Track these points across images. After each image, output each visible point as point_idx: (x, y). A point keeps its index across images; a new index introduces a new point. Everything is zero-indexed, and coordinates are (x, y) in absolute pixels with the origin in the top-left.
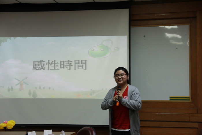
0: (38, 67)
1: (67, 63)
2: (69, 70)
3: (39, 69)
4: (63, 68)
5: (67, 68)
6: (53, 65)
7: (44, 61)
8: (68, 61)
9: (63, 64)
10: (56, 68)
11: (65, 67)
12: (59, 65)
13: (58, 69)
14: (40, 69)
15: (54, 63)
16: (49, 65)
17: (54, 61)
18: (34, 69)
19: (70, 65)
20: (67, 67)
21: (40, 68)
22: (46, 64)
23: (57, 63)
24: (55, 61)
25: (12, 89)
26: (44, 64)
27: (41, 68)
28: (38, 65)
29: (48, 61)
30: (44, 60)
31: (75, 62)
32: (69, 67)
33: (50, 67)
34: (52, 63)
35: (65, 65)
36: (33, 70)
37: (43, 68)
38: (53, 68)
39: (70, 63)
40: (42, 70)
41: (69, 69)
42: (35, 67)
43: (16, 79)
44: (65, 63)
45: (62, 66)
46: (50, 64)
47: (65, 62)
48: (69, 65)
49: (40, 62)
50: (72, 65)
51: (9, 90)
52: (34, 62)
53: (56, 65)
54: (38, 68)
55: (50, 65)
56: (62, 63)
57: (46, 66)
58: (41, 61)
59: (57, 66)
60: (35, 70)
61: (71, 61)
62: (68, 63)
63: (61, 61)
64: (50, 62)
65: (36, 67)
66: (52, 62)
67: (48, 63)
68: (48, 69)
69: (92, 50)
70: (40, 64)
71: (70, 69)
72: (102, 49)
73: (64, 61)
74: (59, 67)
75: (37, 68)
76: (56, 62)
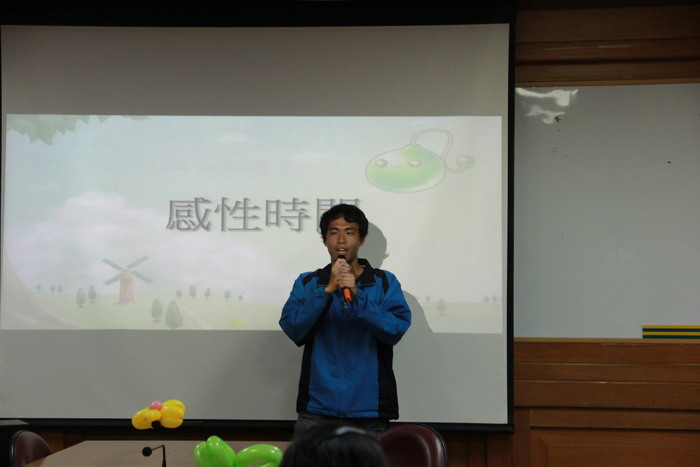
0: (187, 219)
1: (291, 207)
2: (295, 232)
3: (189, 229)
4: (277, 224)
5: (290, 224)
6: (240, 213)
7: (207, 201)
8: (295, 202)
9: (277, 212)
10: (252, 224)
11: (282, 221)
12: (262, 213)
13: (257, 229)
14: (193, 227)
15: (245, 208)
16: (227, 212)
17: (242, 201)
18: (170, 226)
19: (300, 213)
20: (290, 220)
21: (193, 224)
22: (216, 211)
23: (256, 207)
24: (245, 200)
25: (93, 295)
26: (207, 211)
27: (197, 223)
28: (186, 214)
29: (223, 199)
30: (206, 198)
31: (318, 205)
32: (295, 222)
33: (231, 222)
34: (236, 207)
35: (283, 213)
36: (169, 231)
37: (206, 224)
38: (240, 224)
39: (299, 207)
40: (201, 230)
41: (297, 227)
42: (175, 219)
43: (106, 261)
44: (283, 208)
45: (273, 218)
46: (229, 209)
47: (284, 203)
48: (296, 214)
49: (193, 205)
50: (307, 214)
51: (81, 301)
52: (171, 202)
53: (251, 213)
54: (186, 222)
55: (231, 214)
56: (273, 207)
57: (215, 219)
58: (197, 201)
59: (255, 217)
60: (176, 230)
61: (304, 203)
62: (294, 209)
63: (267, 202)
64: (231, 204)
65: (178, 221)
66: (237, 203)
67: (223, 207)
68: (223, 229)
69: (380, 163)
70: (193, 209)
71: (299, 230)
72: (412, 162)
73: (278, 202)
74: (261, 223)
75: (184, 226)
76: (251, 204)
